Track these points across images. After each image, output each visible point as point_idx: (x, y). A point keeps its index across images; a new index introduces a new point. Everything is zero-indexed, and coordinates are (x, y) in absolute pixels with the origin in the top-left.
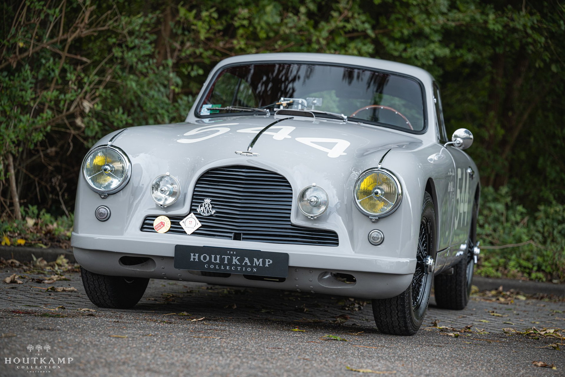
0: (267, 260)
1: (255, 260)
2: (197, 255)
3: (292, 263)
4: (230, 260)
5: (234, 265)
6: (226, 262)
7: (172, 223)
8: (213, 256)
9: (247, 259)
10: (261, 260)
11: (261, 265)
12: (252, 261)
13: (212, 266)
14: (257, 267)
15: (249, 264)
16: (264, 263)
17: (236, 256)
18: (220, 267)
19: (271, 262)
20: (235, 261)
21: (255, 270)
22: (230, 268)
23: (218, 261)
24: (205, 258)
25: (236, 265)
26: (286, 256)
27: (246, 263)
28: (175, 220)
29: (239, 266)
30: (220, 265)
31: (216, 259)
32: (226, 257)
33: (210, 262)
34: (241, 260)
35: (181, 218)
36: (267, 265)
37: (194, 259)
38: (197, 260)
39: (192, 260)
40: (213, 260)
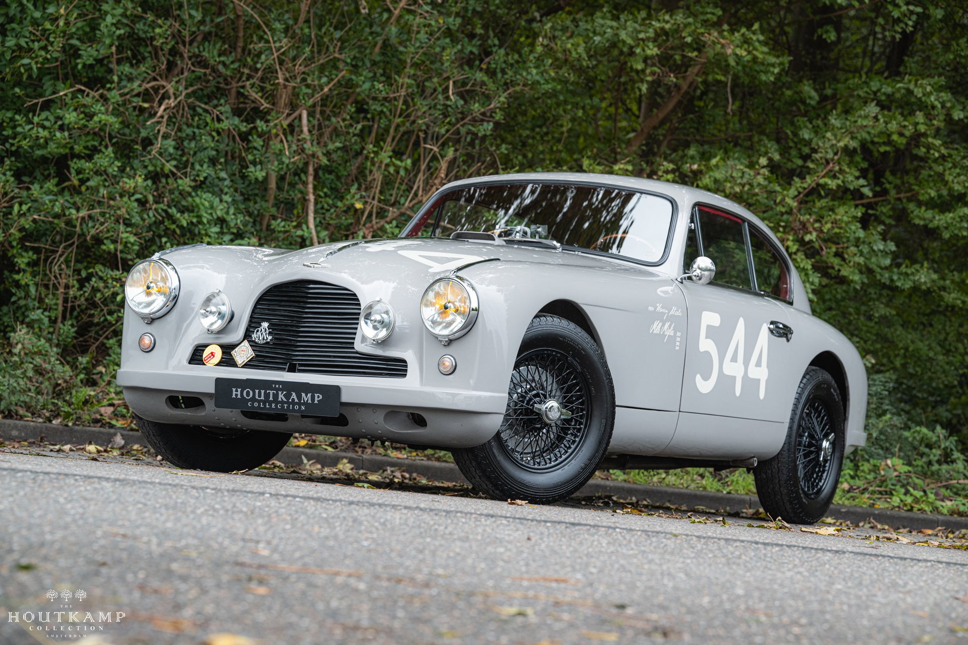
0: (316, 395)
1: (303, 395)
2: (239, 390)
3: (345, 398)
4: (276, 396)
5: (280, 402)
6: (271, 399)
7: (223, 353)
8: (257, 391)
9: (294, 394)
10: (309, 395)
11: (310, 401)
12: (299, 397)
13: (256, 404)
14: (305, 404)
15: (296, 400)
16: (313, 398)
17: (282, 390)
18: (264, 404)
19: (321, 397)
20: (281, 396)
21: (303, 408)
22: (276, 406)
23: (262, 398)
24: (248, 394)
25: (282, 402)
26: (337, 389)
27: (293, 399)
28: (227, 349)
29: (285, 403)
30: (264, 402)
31: (260, 396)
32: (271, 392)
33: (253, 399)
34: (288, 396)
35: (234, 346)
36: (316, 402)
37: (236, 395)
38: (239, 397)
39: (234, 396)
40: (257, 397)
